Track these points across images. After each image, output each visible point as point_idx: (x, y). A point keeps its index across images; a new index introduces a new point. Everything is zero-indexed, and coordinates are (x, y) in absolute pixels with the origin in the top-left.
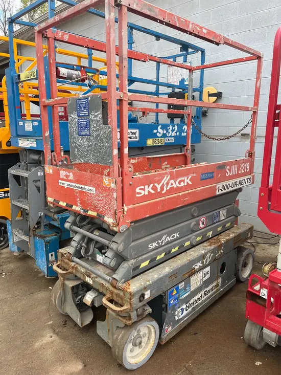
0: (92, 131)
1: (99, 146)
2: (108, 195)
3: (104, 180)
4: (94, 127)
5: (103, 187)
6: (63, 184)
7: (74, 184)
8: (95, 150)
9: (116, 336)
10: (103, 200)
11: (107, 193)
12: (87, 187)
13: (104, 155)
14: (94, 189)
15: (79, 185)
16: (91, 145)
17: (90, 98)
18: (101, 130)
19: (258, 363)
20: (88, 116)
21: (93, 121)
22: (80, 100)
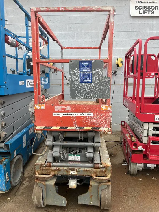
0: (94, 80)
1: (100, 88)
2: (105, 115)
3: (102, 107)
4: (96, 78)
5: (101, 111)
6: (58, 114)
7: (71, 113)
8: (96, 90)
9: (103, 195)
10: (100, 118)
11: (105, 114)
12: (85, 113)
13: (103, 93)
14: (92, 113)
15: (76, 113)
16: (92, 88)
17: (93, 61)
18: (102, 79)
19: (141, 180)
20: (91, 71)
21: (95, 74)
22: (83, 62)
